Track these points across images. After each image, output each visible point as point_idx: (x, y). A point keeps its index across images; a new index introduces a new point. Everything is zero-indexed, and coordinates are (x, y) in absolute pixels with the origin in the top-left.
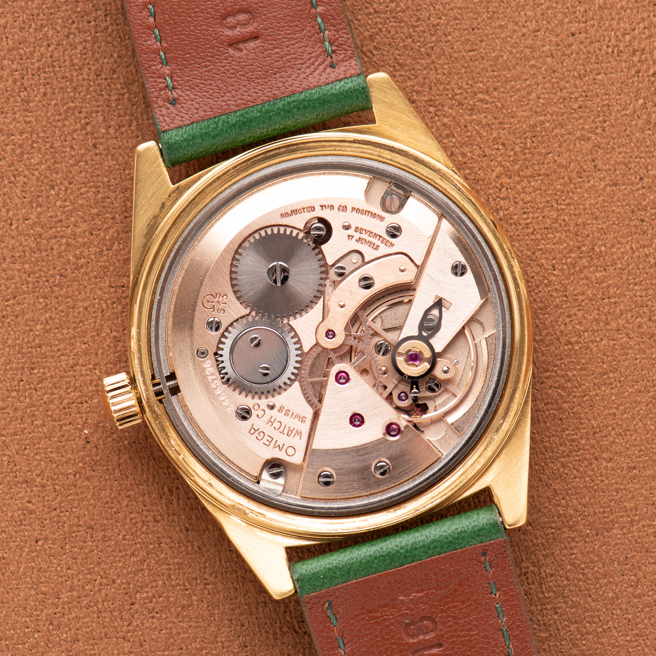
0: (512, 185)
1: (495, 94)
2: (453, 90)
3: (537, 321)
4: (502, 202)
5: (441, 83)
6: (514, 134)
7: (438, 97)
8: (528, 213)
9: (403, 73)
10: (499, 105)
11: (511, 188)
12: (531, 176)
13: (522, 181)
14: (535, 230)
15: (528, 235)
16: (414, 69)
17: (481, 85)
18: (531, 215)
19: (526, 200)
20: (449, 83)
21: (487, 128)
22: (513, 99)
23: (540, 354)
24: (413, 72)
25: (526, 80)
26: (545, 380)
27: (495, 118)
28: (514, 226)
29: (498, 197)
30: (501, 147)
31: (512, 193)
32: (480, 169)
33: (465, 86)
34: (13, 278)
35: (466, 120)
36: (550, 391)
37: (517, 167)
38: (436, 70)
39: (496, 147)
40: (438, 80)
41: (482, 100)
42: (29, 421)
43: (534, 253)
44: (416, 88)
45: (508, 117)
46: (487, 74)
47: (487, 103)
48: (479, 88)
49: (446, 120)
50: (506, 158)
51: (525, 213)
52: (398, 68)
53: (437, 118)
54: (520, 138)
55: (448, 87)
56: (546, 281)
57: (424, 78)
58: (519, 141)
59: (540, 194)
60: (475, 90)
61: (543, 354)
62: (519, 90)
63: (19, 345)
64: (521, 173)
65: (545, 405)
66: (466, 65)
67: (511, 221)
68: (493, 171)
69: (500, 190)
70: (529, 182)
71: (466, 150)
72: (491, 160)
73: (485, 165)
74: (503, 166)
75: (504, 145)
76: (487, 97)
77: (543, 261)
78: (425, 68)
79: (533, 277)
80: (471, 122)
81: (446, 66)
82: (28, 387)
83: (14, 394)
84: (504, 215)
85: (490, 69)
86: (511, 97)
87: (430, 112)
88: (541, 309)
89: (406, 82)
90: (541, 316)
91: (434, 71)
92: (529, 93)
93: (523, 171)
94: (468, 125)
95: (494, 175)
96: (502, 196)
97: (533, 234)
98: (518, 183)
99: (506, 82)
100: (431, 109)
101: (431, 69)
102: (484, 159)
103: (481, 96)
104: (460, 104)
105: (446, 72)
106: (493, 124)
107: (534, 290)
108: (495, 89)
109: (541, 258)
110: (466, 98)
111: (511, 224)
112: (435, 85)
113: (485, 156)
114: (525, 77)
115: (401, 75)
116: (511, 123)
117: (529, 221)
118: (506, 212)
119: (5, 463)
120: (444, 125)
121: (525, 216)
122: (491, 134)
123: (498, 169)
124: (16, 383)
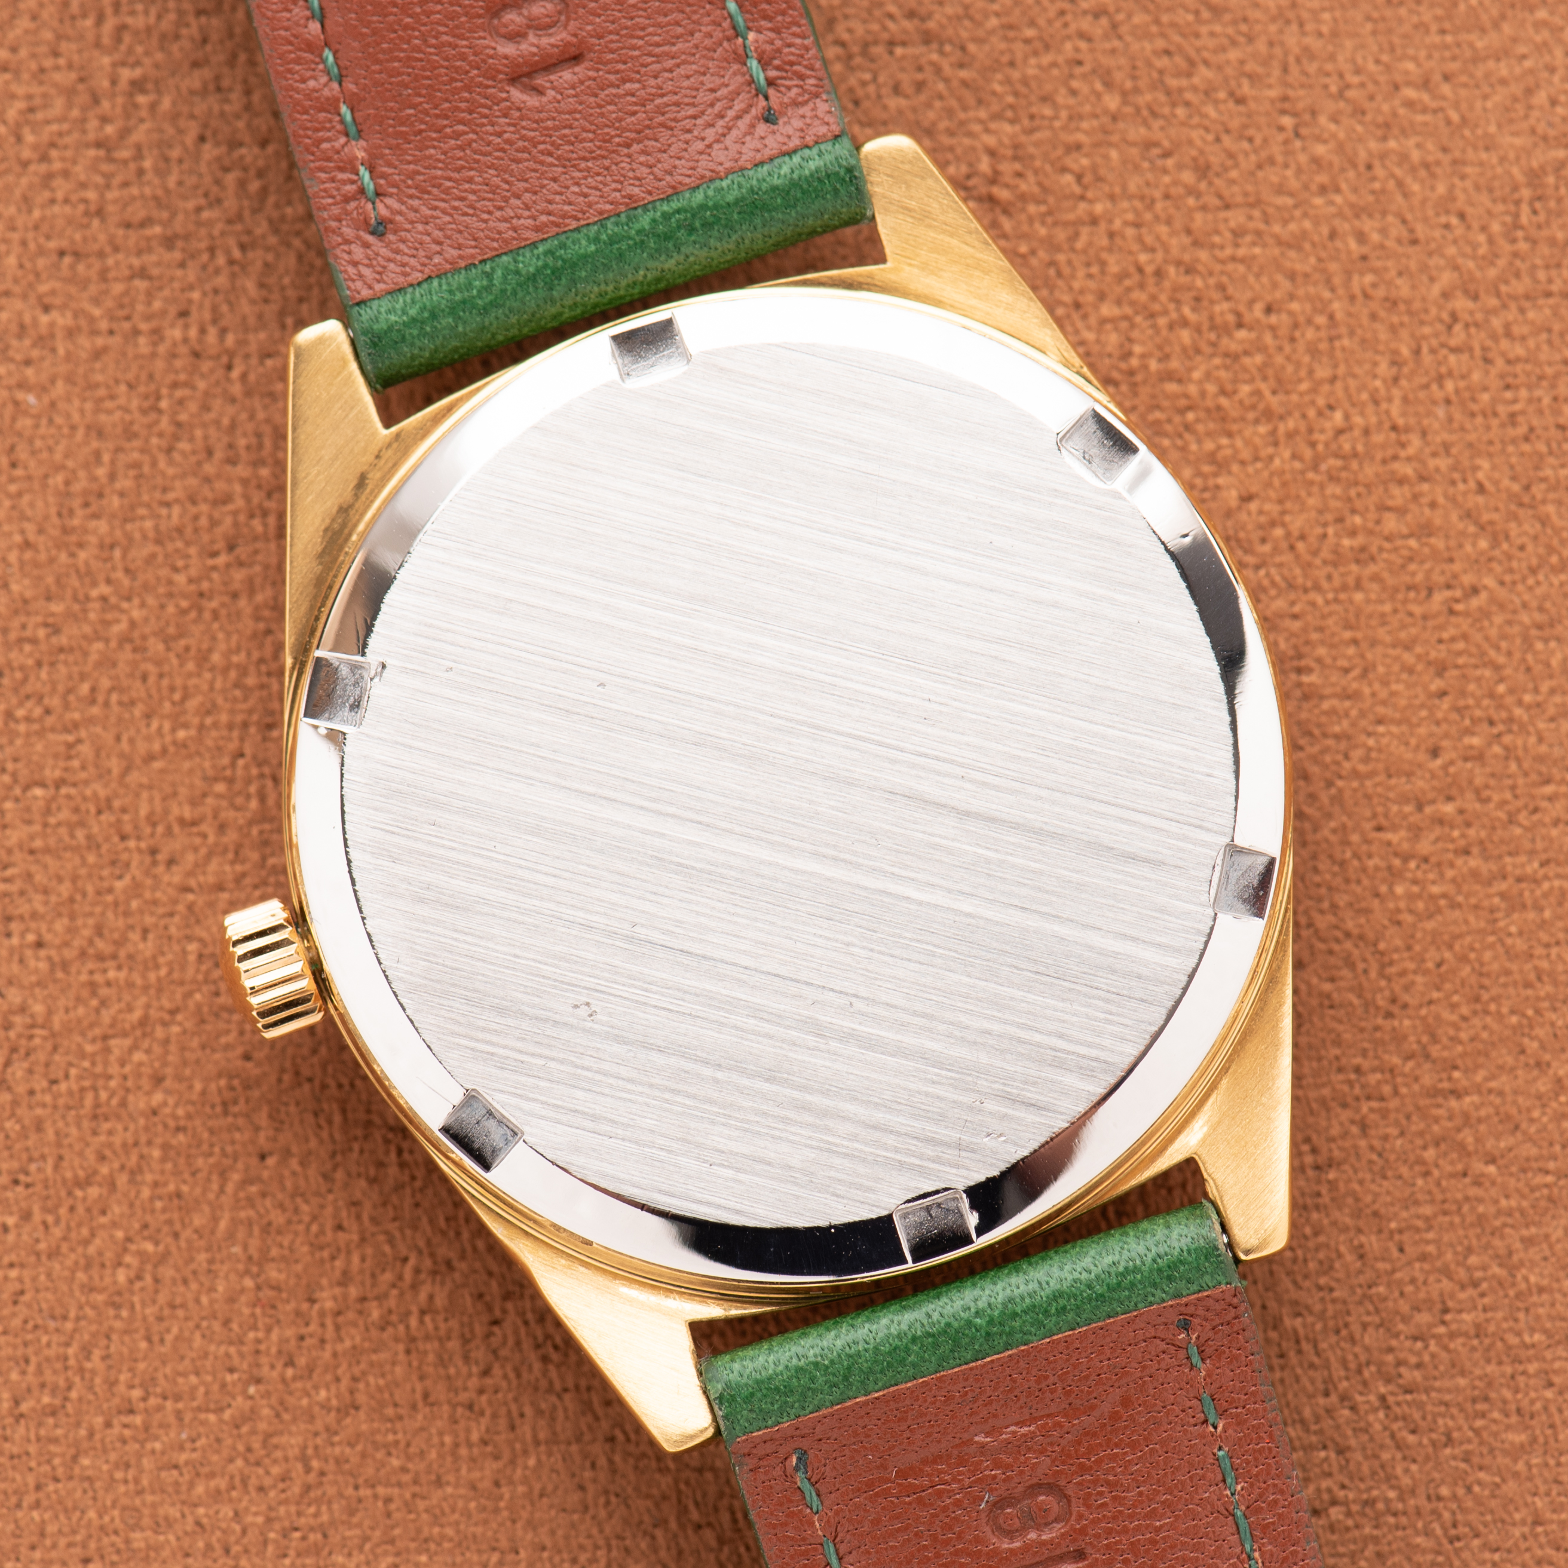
0: (1479, 316)
1: (1446, 89)
2: (1341, 76)
3: (1530, 657)
4: (1452, 359)
5: (1312, 57)
6: (1491, 190)
7: (1301, 92)
8: (1517, 388)
9: (1218, 28)
10: (1455, 117)
11: (1477, 325)
12: (1527, 297)
13: (1505, 306)
14: (1532, 429)
15: (1514, 441)
16: (1245, 20)
17: (1410, 66)
18: (1523, 393)
19: (1511, 356)
20: (1332, 58)
21: (1423, 173)
22: (1489, 104)
23: (1532, 740)
24: (1244, 28)
25: (1524, 57)
26: (1544, 804)
27: (1445, 150)
28: (1479, 420)
29: (1443, 345)
30: (1454, 221)
31: (1479, 339)
32: (1400, 274)
33: (1372, 67)
34: (227, 499)
35: (1370, 153)
36: (1554, 832)
37: (1492, 273)
38: (1301, 25)
39: (1443, 219)
40: (1306, 49)
41: (1409, 104)
42: (255, 856)
43: (1527, 488)
44: (1250, 67)
45: (1475, 148)
46: (1428, 40)
47: (1425, 110)
48: (1407, 72)
49: (1320, 150)
50: (1468, 250)
51: (1508, 387)
52: (1206, 14)
53: (1298, 144)
54: (1504, 200)
55: (1329, 67)
56: (1554, 559)
57: (1271, 44)
58: (1500, 208)
59: (1550, 342)
60: (1398, 78)
61: (1541, 740)
62: (1503, 82)
63: (238, 666)
64: (1503, 288)
65: (1542, 865)
66: (1375, 15)
67: (1475, 407)
68: (1432, 279)
69: (1450, 328)
70: (1522, 311)
71: (1368, 225)
72: (1430, 254)
73: (1413, 265)
74: (1456, 268)
75: (1462, 216)
76: (1426, 97)
77: (1551, 509)
78: (1273, 19)
79: (1522, 548)
80: (1383, 156)
81: (1326, 16)
82: (254, 771)
83: (220, 787)
84: (1457, 391)
85: (1434, 28)
86: (1485, 97)
87: (1281, 129)
88: (1540, 627)
89: (1224, 49)
90: (1539, 646)
91: (1294, 27)
92: (1529, 92)
93: (1507, 282)
94: (1377, 163)
95: (1436, 290)
96: (1453, 342)
97: (1527, 439)
98: (1494, 311)
99: (1476, 60)
100: (1287, 121)
101: (1288, 22)
102: (1411, 250)
103: (1410, 93)
104: (1359, 112)
105: (1325, 29)
106: (1438, 163)
107: (1524, 579)
108: (1447, 78)
109: (1544, 502)
110: (1371, 98)
111: (1473, 415)
112: (1298, 60)
113: (1414, 242)
114: (1522, 49)
115: (1212, 34)
116: (1481, 164)
117: (1517, 407)
118: (1462, 384)
119: (192, 958)
120: (1316, 161)
121: (1509, 395)
122: (1433, 188)
123: (1447, 278)
124: (226, 761)
